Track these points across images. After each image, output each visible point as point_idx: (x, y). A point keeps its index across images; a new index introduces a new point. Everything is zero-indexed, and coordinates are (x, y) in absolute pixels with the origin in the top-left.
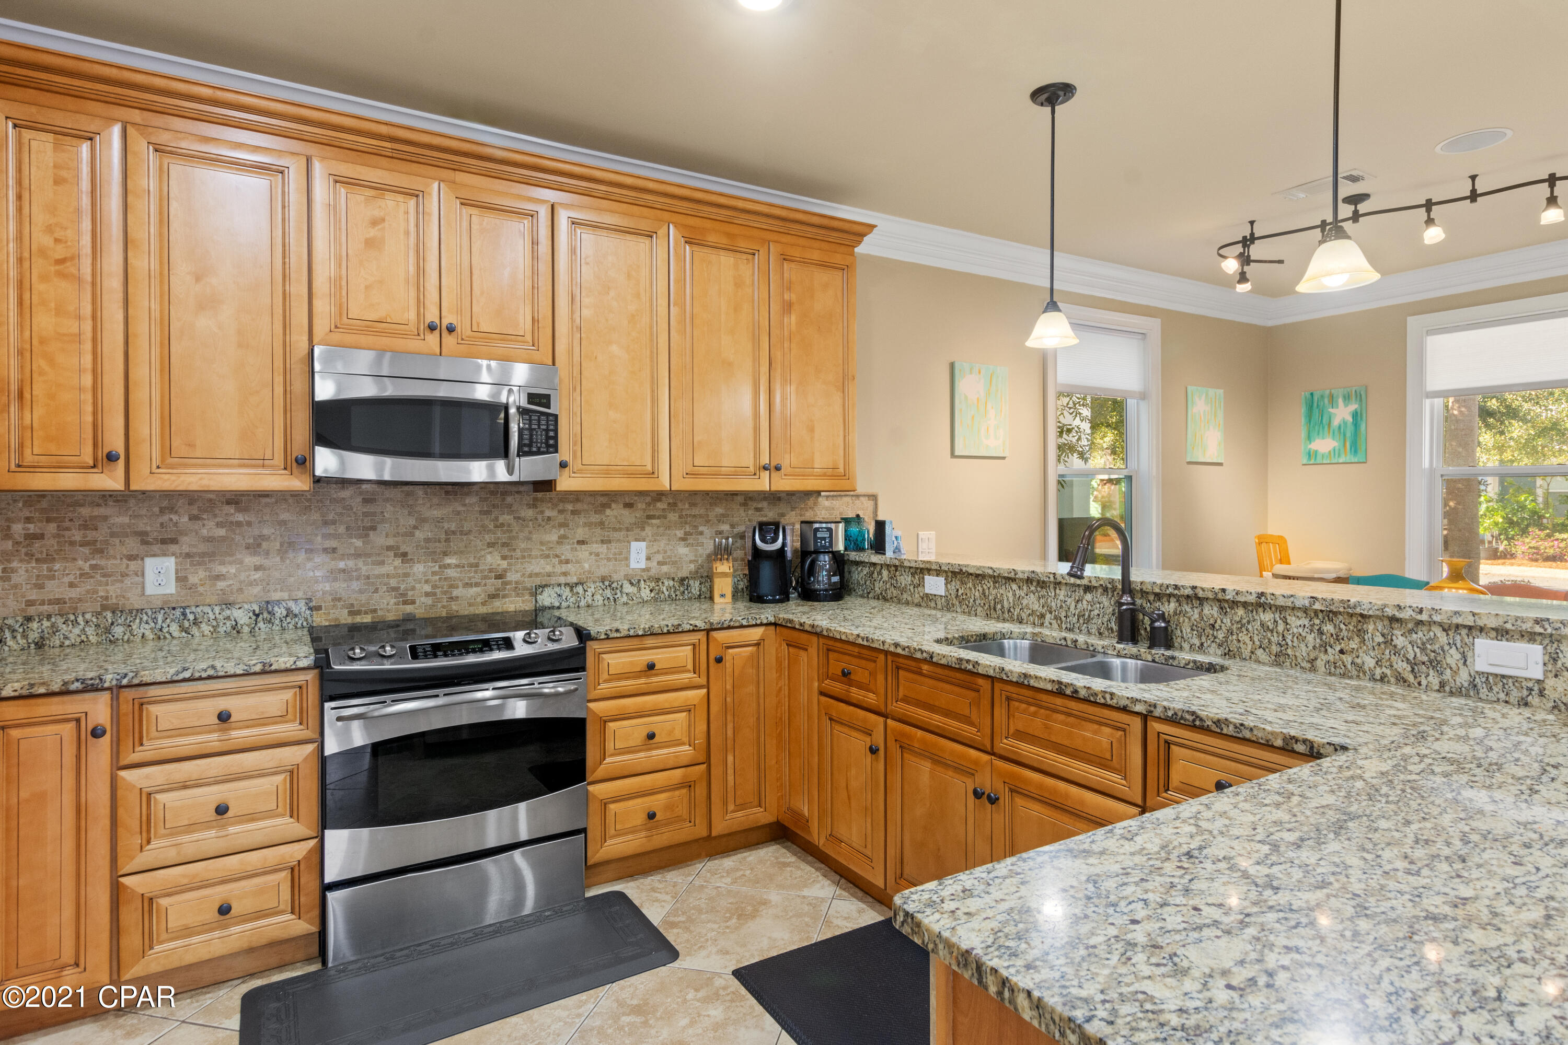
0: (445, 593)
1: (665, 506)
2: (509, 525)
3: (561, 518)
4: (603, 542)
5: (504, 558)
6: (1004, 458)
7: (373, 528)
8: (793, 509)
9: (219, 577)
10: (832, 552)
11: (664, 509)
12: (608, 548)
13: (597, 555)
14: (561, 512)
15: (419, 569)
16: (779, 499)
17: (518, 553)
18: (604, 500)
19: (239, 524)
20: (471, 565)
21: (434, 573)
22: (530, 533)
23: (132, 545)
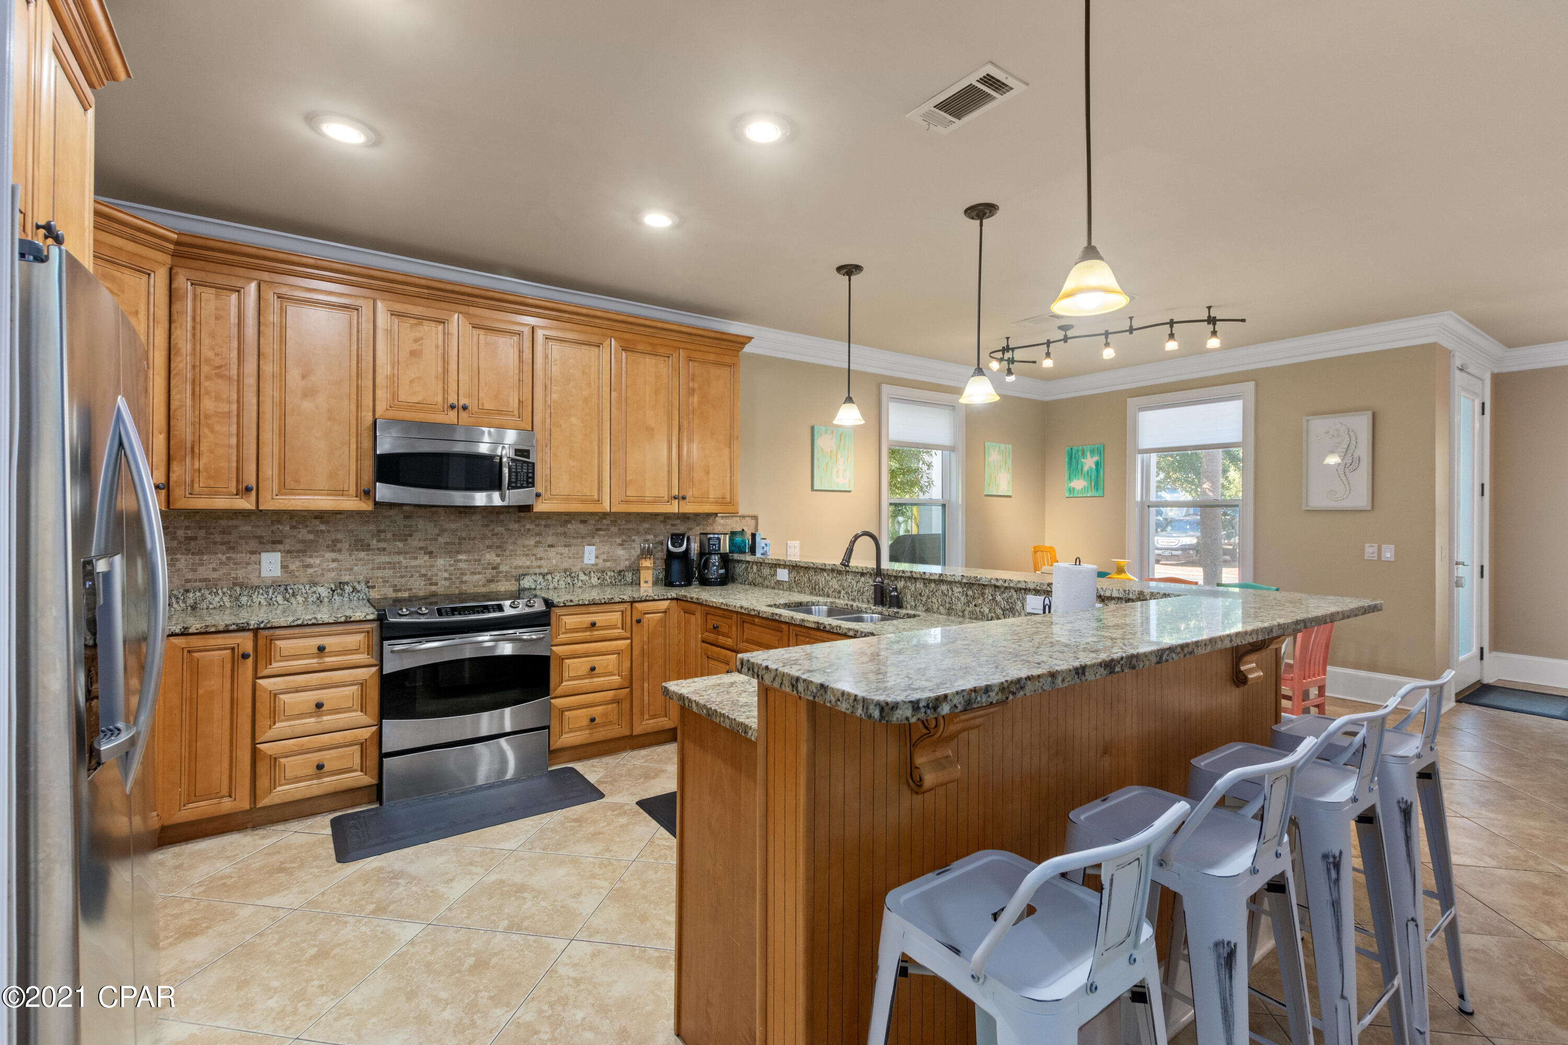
0: (458, 578)
1: (609, 523)
2: (502, 534)
3: (537, 530)
4: (565, 546)
5: (498, 556)
6: (850, 491)
7: (411, 535)
8: (698, 525)
9: (309, 566)
10: (720, 554)
11: (608, 525)
12: (569, 550)
13: (562, 554)
14: (537, 525)
15: (440, 562)
16: (688, 518)
17: (508, 553)
18: (567, 518)
19: (322, 531)
20: (475, 560)
21: (451, 565)
22: (516, 539)
23: (253, 544)
